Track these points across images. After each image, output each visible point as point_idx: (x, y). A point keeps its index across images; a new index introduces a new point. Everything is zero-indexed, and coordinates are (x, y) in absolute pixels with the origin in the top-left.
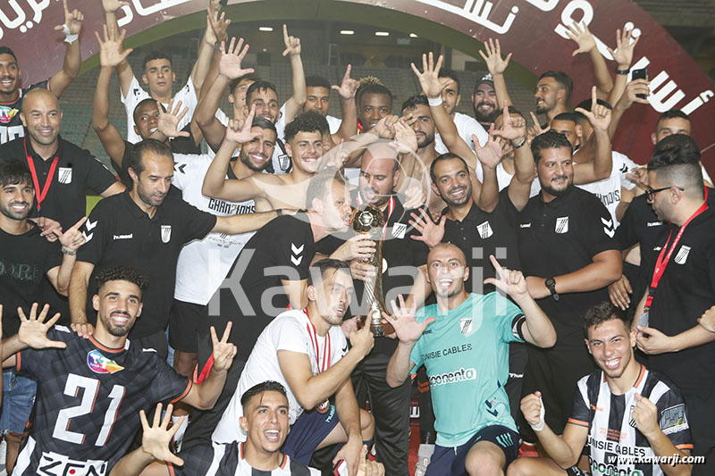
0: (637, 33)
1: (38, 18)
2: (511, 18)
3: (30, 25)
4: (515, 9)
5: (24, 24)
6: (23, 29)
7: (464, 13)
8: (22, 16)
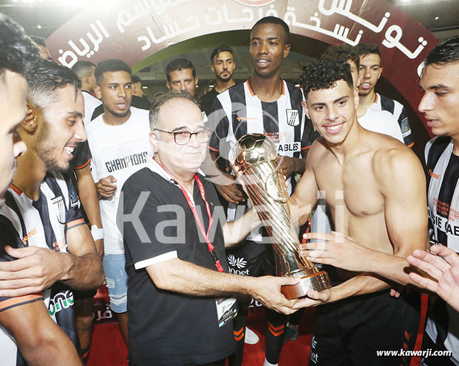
0: (425, 43)
1: (96, 49)
2: (359, 37)
3: (92, 53)
4: (361, 32)
5: (89, 53)
6: (89, 56)
7: (334, 34)
8: (87, 48)
